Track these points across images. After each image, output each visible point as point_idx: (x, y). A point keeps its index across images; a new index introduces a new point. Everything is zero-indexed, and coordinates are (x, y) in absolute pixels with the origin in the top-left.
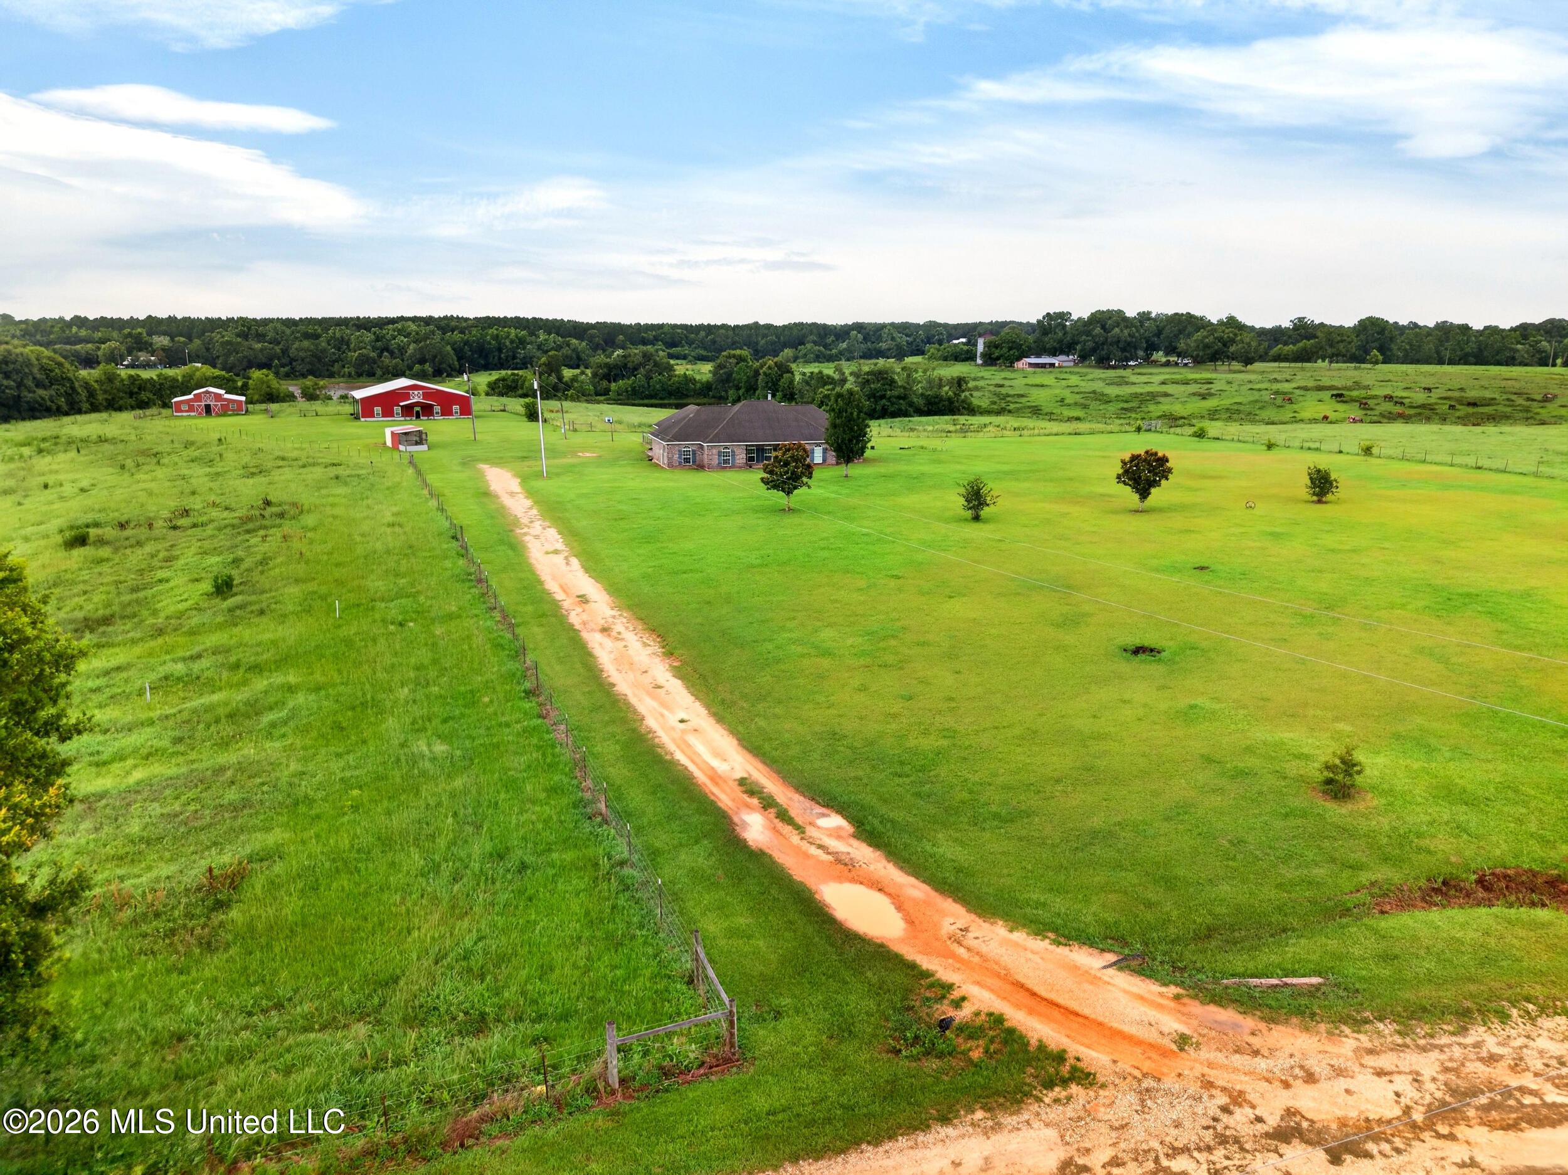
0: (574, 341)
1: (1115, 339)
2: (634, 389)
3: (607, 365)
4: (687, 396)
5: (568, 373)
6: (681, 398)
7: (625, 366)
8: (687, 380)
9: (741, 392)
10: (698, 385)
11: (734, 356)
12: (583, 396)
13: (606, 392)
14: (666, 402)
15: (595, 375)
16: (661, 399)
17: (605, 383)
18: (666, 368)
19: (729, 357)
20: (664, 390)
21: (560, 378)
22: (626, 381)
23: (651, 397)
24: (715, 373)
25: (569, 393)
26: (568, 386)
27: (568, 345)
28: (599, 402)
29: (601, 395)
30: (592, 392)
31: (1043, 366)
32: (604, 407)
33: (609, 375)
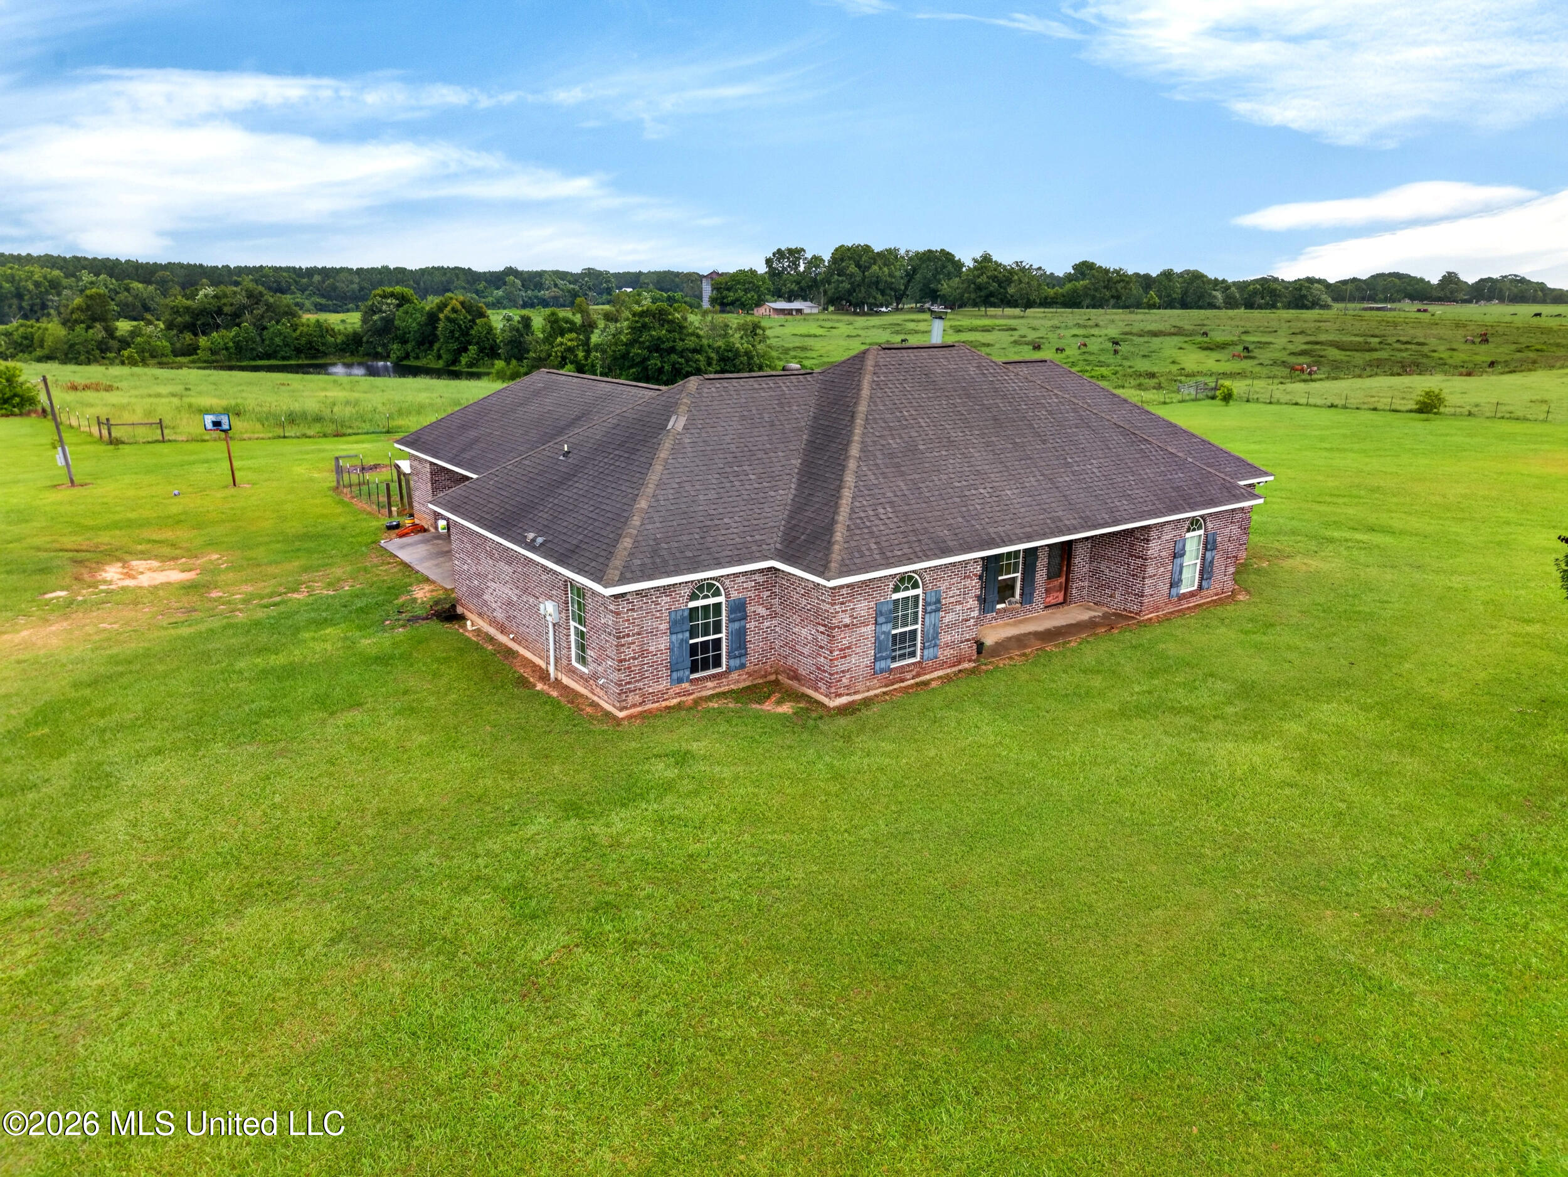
0: (137, 285)
1: (874, 279)
2: (237, 345)
3: (187, 309)
4: (325, 354)
5: (124, 326)
6: (314, 357)
7: (219, 312)
8: (323, 330)
9: (409, 347)
10: (340, 339)
11: (392, 295)
12: (149, 356)
13: (191, 351)
14: (293, 362)
15: (170, 326)
16: (284, 358)
17: (188, 337)
18: (286, 314)
19: (384, 296)
20: (287, 345)
21: (111, 332)
22: (223, 332)
23: (268, 356)
24: (364, 321)
25: (126, 353)
26: (125, 343)
27: (128, 290)
28: (180, 367)
29: (183, 355)
30: (168, 351)
31: (789, 312)
32: (192, 375)
33: (194, 325)
